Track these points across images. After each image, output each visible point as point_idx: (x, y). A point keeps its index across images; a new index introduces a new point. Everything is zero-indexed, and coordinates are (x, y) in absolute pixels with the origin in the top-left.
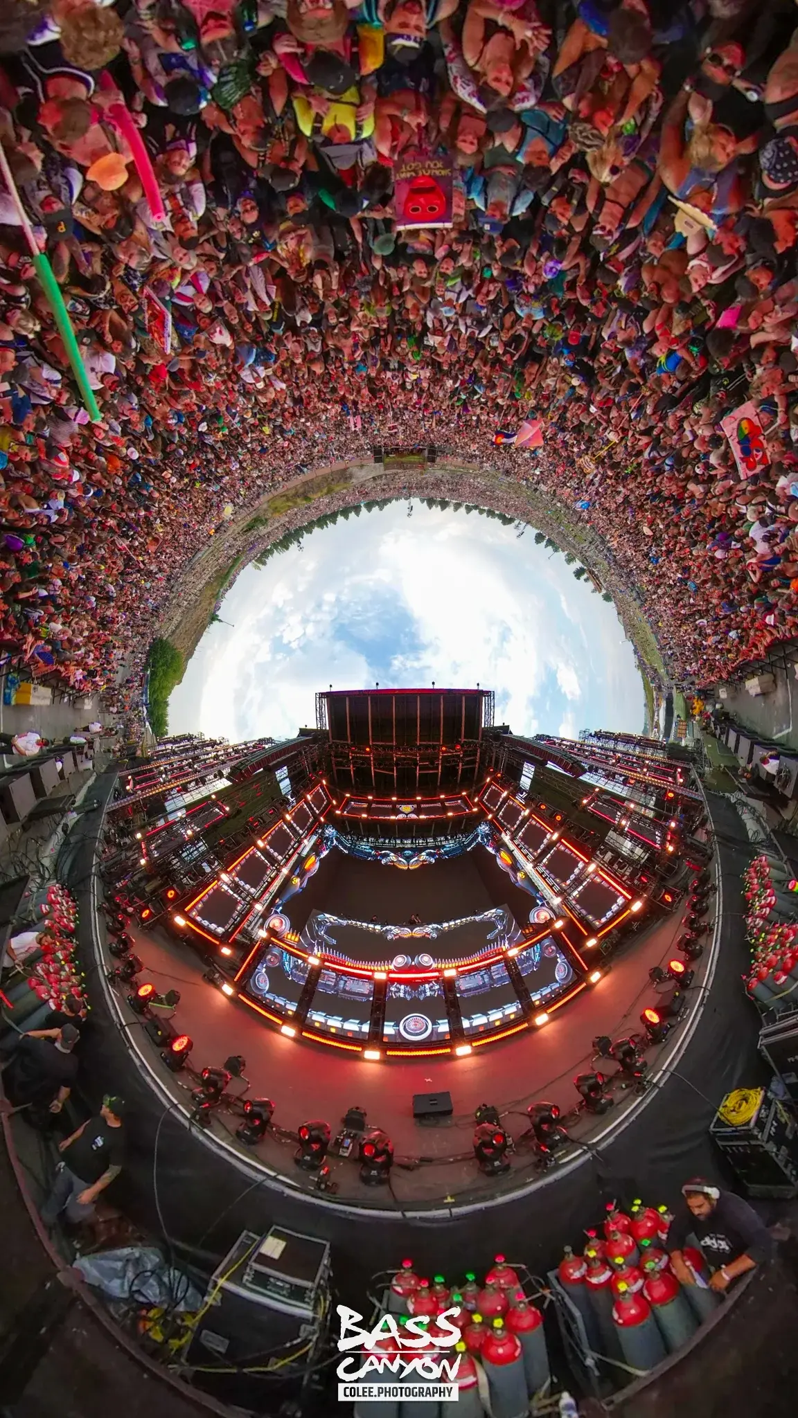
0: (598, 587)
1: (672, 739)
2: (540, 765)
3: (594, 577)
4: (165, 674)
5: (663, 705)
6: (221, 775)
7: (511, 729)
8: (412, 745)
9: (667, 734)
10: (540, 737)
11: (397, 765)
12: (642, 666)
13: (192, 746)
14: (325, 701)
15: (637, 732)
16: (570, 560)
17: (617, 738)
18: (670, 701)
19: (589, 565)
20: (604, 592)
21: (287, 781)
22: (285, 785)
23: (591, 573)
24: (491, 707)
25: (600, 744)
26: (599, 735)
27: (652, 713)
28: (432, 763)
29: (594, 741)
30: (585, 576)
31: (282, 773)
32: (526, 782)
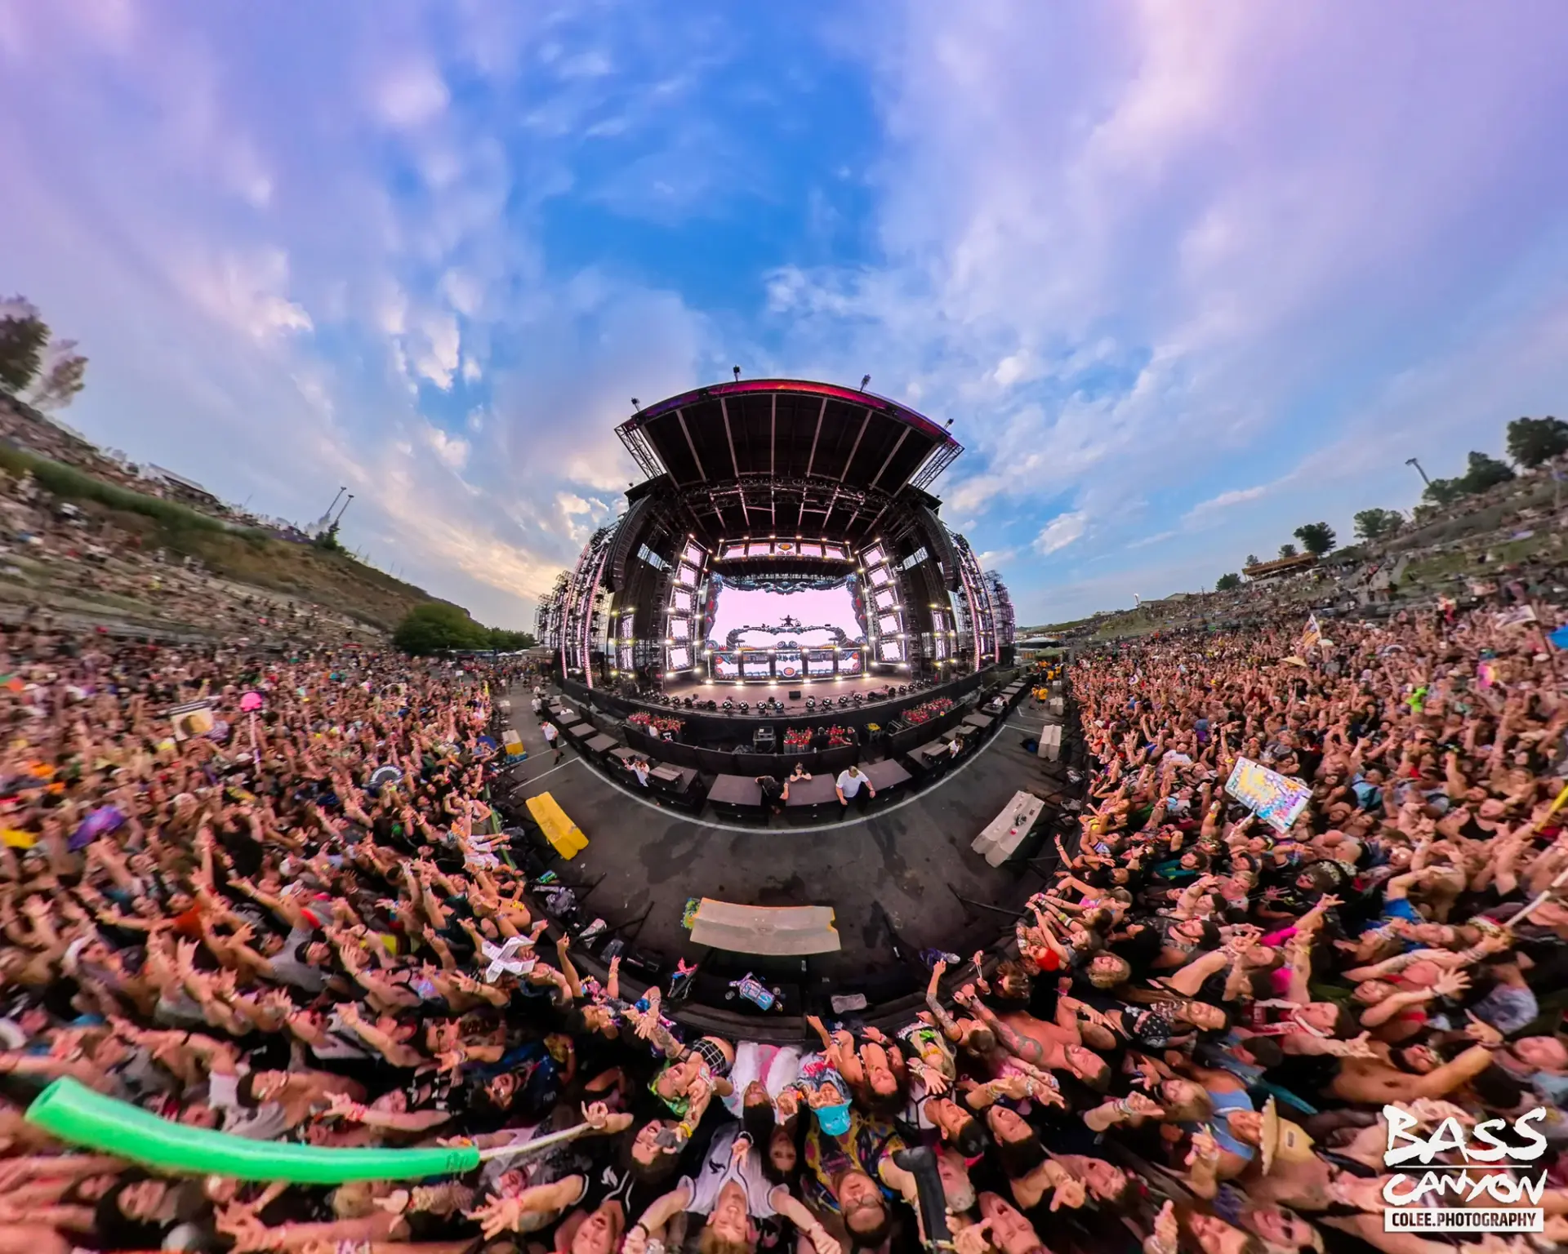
0: (1256, 569)
1: (1019, 649)
2: (933, 558)
3: (1290, 566)
4: (453, 629)
5: (1051, 640)
6: (600, 597)
7: (941, 507)
8: (799, 474)
9: (1023, 645)
10: (959, 539)
11: (775, 500)
12: (1099, 618)
13: (553, 610)
14: (638, 434)
15: (1018, 622)
16: (1372, 523)
17: (1004, 605)
18: (1055, 645)
19: (1330, 563)
20: (1244, 579)
21: (654, 555)
22: (655, 560)
23: (1304, 565)
24: (939, 466)
25: (989, 593)
26: (998, 588)
27: (1042, 631)
28: (822, 502)
29: (990, 586)
30: (1301, 548)
31: (643, 552)
32: (910, 562)
